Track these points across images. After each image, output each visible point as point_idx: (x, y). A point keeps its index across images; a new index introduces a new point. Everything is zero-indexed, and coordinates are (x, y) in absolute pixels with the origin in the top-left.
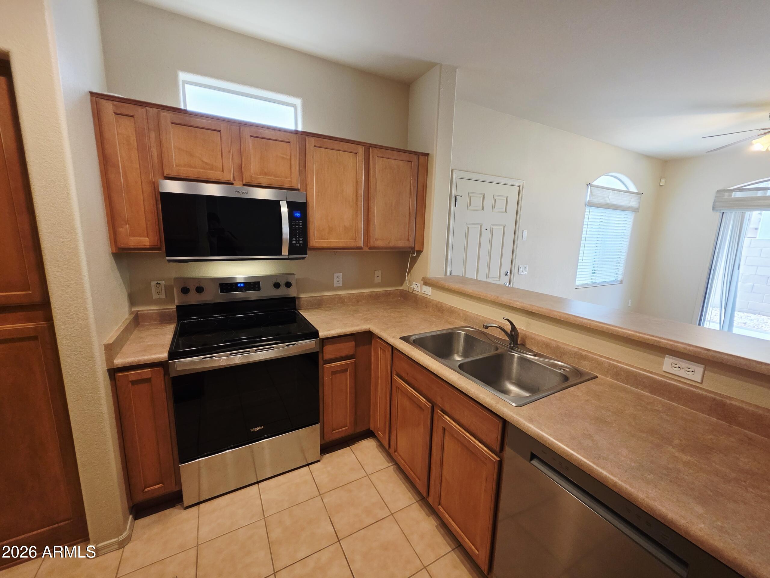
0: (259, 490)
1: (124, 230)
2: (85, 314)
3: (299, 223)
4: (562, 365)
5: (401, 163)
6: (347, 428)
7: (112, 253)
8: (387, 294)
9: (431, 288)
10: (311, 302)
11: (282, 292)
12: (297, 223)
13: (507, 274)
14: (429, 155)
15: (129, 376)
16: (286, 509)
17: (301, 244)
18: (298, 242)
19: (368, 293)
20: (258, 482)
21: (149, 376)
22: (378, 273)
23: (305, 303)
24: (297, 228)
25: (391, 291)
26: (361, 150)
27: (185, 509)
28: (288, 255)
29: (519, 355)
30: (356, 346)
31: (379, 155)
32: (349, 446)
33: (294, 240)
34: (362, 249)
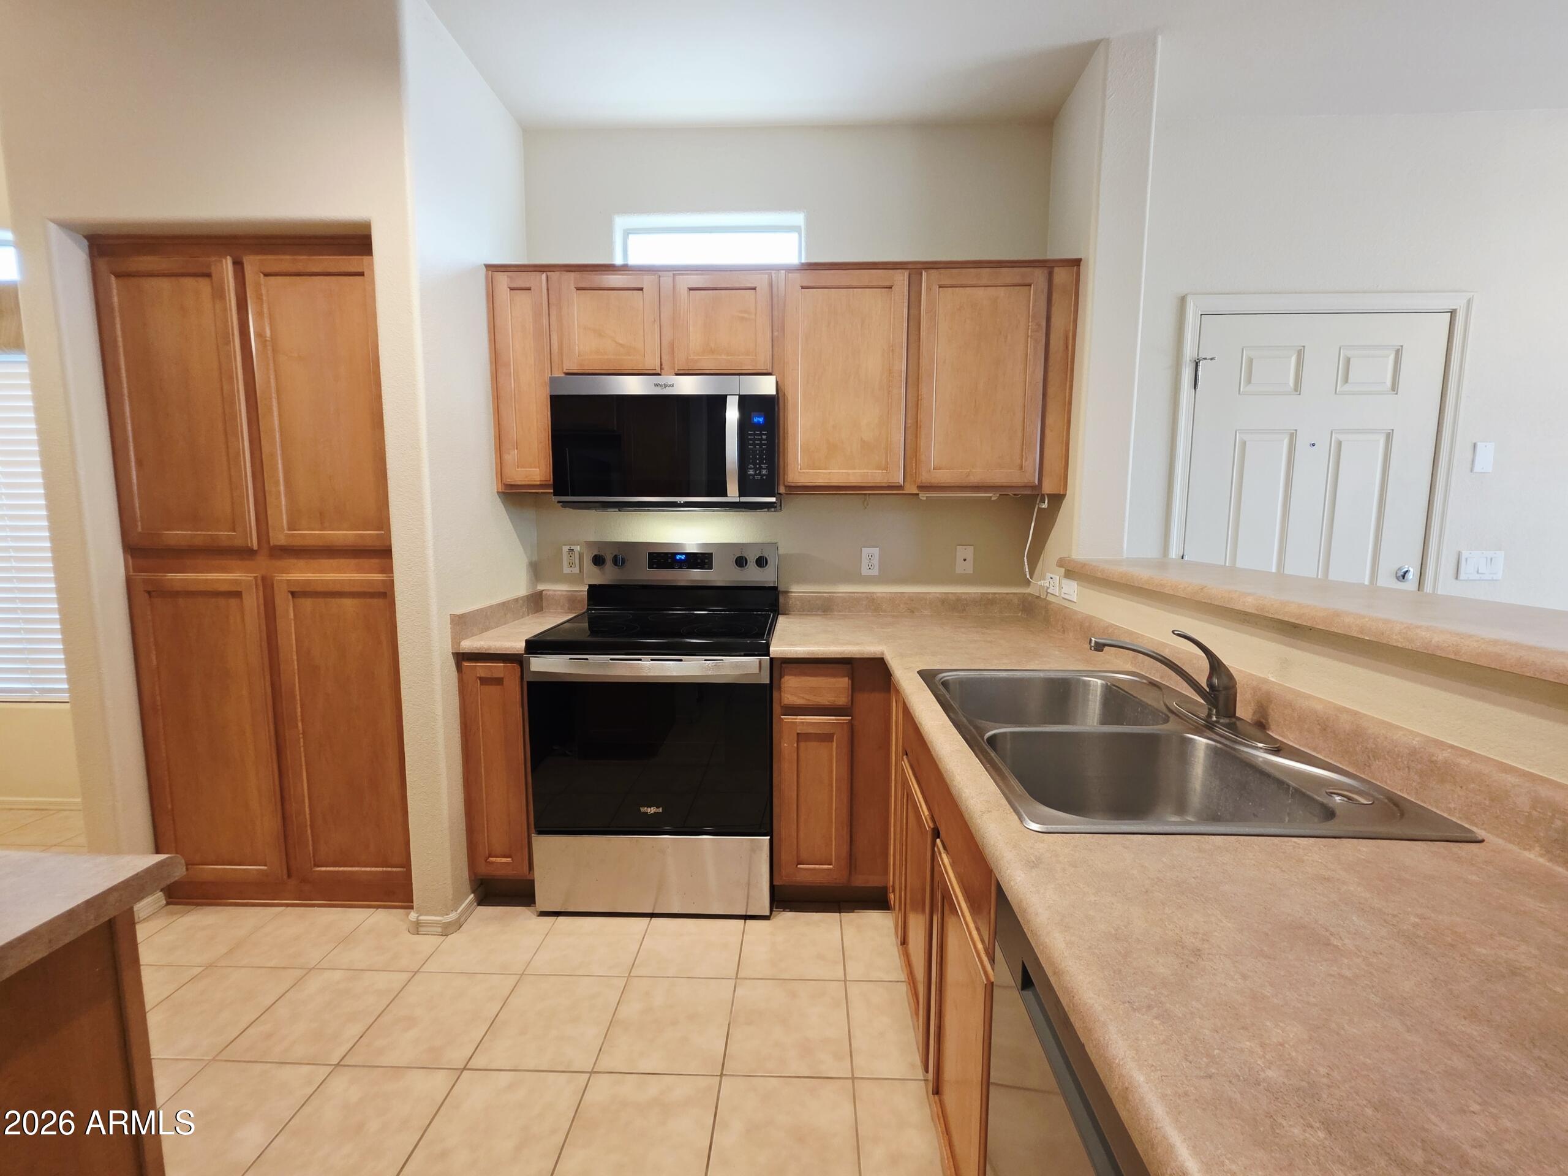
0: (647, 930)
1: (511, 457)
2: (424, 564)
3: (761, 434)
4: (1344, 783)
5: (1001, 292)
6: (831, 867)
7: (498, 492)
8: (987, 602)
9: (1077, 584)
10: (809, 601)
11: (753, 576)
12: (757, 435)
13: (1404, 577)
14: (1082, 262)
15: (478, 668)
16: (668, 977)
17: (764, 475)
18: (757, 472)
19: (938, 595)
20: (652, 915)
21: (502, 676)
22: (968, 552)
23: (798, 602)
24: (758, 444)
25: (997, 596)
26: (901, 279)
27: (539, 916)
28: (739, 496)
29: (1219, 745)
30: (854, 688)
31: (942, 283)
32: (840, 913)
33: (751, 469)
34: (903, 490)
